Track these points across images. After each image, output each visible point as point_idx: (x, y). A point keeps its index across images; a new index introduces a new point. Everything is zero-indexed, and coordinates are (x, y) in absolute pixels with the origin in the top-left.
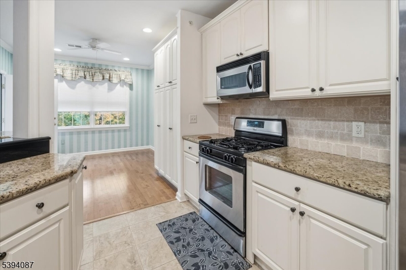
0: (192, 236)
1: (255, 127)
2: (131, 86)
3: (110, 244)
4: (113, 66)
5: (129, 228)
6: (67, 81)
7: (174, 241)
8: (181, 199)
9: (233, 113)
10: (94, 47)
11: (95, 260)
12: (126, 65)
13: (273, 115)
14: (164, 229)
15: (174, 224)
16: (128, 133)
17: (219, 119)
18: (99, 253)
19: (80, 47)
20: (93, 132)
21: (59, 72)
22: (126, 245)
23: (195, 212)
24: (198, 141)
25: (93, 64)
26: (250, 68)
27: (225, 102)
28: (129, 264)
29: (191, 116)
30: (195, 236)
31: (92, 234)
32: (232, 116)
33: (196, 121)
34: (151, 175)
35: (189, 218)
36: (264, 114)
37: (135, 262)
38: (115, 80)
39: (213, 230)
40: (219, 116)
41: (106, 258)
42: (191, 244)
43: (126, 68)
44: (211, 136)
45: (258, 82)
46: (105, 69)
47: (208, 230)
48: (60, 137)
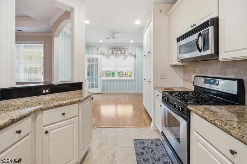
0: (152, 154)
1: (210, 84)
2: (135, 56)
3: (107, 141)
4: (126, 46)
5: (119, 136)
6: (106, 56)
7: (140, 154)
8: (153, 127)
9: (194, 73)
10: (113, 37)
11: (98, 147)
12: (132, 45)
13: (230, 74)
14: (136, 143)
15: (143, 142)
16: (134, 83)
17: (184, 77)
18: (101, 145)
19: (109, 38)
20: (117, 81)
21: (103, 51)
22: (114, 145)
23: (160, 139)
24: (161, 91)
25: (117, 46)
26: (200, 35)
27: (184, 64)
28: (111, 157)
29: (161, 74)
30: (154, 156)
31: (101, 134)
32: (193, 75)
33: (164, 78)
34: (141, 108)
35: (154, 142)
36: (221, 74)
37: (114, 157)
38: (127, 54)
39: (168, 157)
40: (184, 74)
41: (103, 149)
42: (149, 160)
43: (132, 46)
44: (174, 89)
45: (207, 46)
46: (122, 48)
47: (165, 156)
48: (103, 82)
